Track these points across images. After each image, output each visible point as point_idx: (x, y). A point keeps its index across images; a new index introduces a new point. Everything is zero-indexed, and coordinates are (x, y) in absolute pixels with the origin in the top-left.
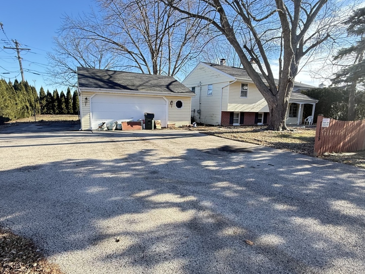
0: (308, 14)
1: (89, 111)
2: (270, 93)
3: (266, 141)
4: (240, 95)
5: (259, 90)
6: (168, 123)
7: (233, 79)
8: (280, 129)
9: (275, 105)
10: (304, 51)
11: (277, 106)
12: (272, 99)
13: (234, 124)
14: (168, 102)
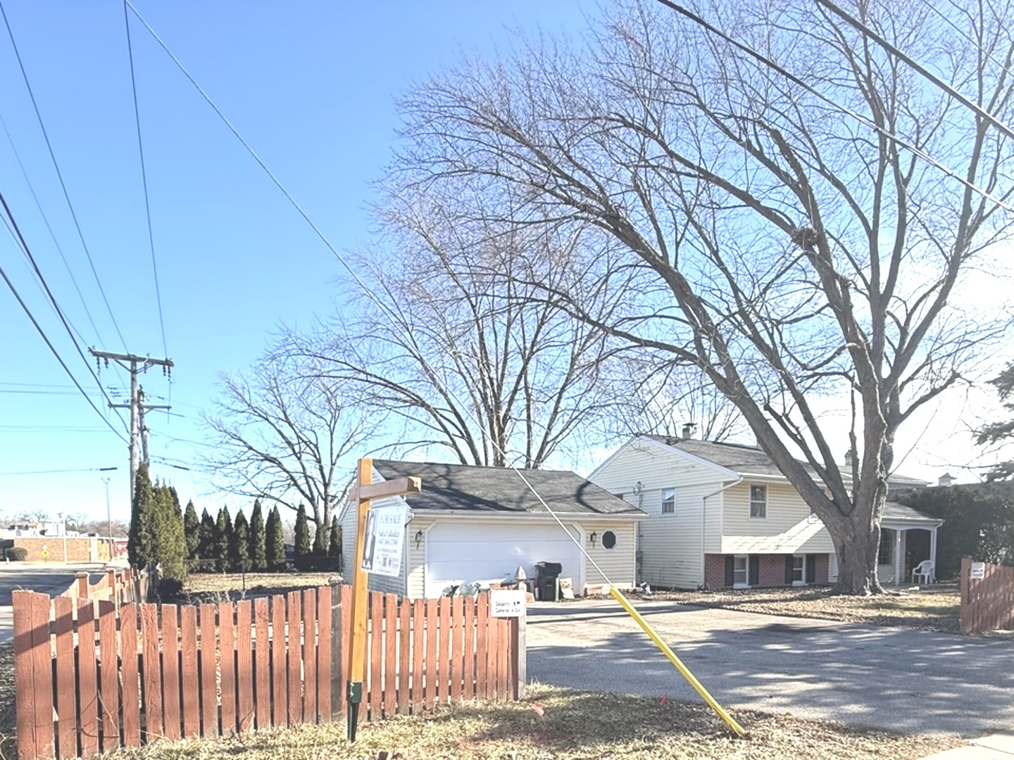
0: (902, 325)
1: (422, 562)
2: (835, 510)
3: (851, 615)
4: (749, 514)
5: (808, 504)
6: (586, 586)
7: (734, 475)
8: (867, 592)
9: (850, 536)
10: (903, 410)
11: (854, 539)
12: (843, 524)
13: (736, 586)
14: (584, 536)
